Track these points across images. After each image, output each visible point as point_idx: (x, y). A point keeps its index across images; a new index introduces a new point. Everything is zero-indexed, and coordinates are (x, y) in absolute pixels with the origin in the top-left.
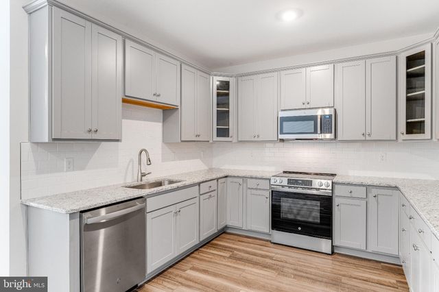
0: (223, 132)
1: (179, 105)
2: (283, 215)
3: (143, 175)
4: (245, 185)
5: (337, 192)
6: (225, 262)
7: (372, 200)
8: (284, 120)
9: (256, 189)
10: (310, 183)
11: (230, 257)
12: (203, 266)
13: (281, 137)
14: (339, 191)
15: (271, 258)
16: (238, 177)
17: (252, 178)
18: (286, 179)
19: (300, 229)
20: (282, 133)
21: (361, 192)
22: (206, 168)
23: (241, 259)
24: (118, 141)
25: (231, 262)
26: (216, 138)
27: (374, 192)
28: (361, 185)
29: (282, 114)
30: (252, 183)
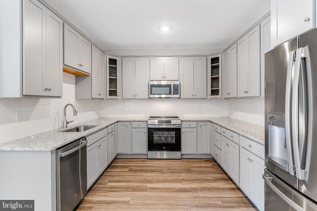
0: (113, 93)
1: (90, 73)
2: (155, 142)
3: (68, 123)
4: (130, 126)
5: (183, 126)
6: (127, 174)
7: (199, 128)
8: (153, 86)
9: (139, 128)
10: (170, 122)
11: (129, 171)
12: (116, 178)
13: (151, 96)
14: (184, 125)
15: (153, 167)
16: (126, 121)
17: (135, 121)
18: (157, 120)
19: (164, 148)
20: (151, 94)
21: (194, 124)
22: (98, 117)
23: (136, 171)
24: (59, 97)
25: (132, 173)
26: (108, 97)
27: (200, 124)
28: (195, 121)
29: (151, 83)
30: (135, 125)
